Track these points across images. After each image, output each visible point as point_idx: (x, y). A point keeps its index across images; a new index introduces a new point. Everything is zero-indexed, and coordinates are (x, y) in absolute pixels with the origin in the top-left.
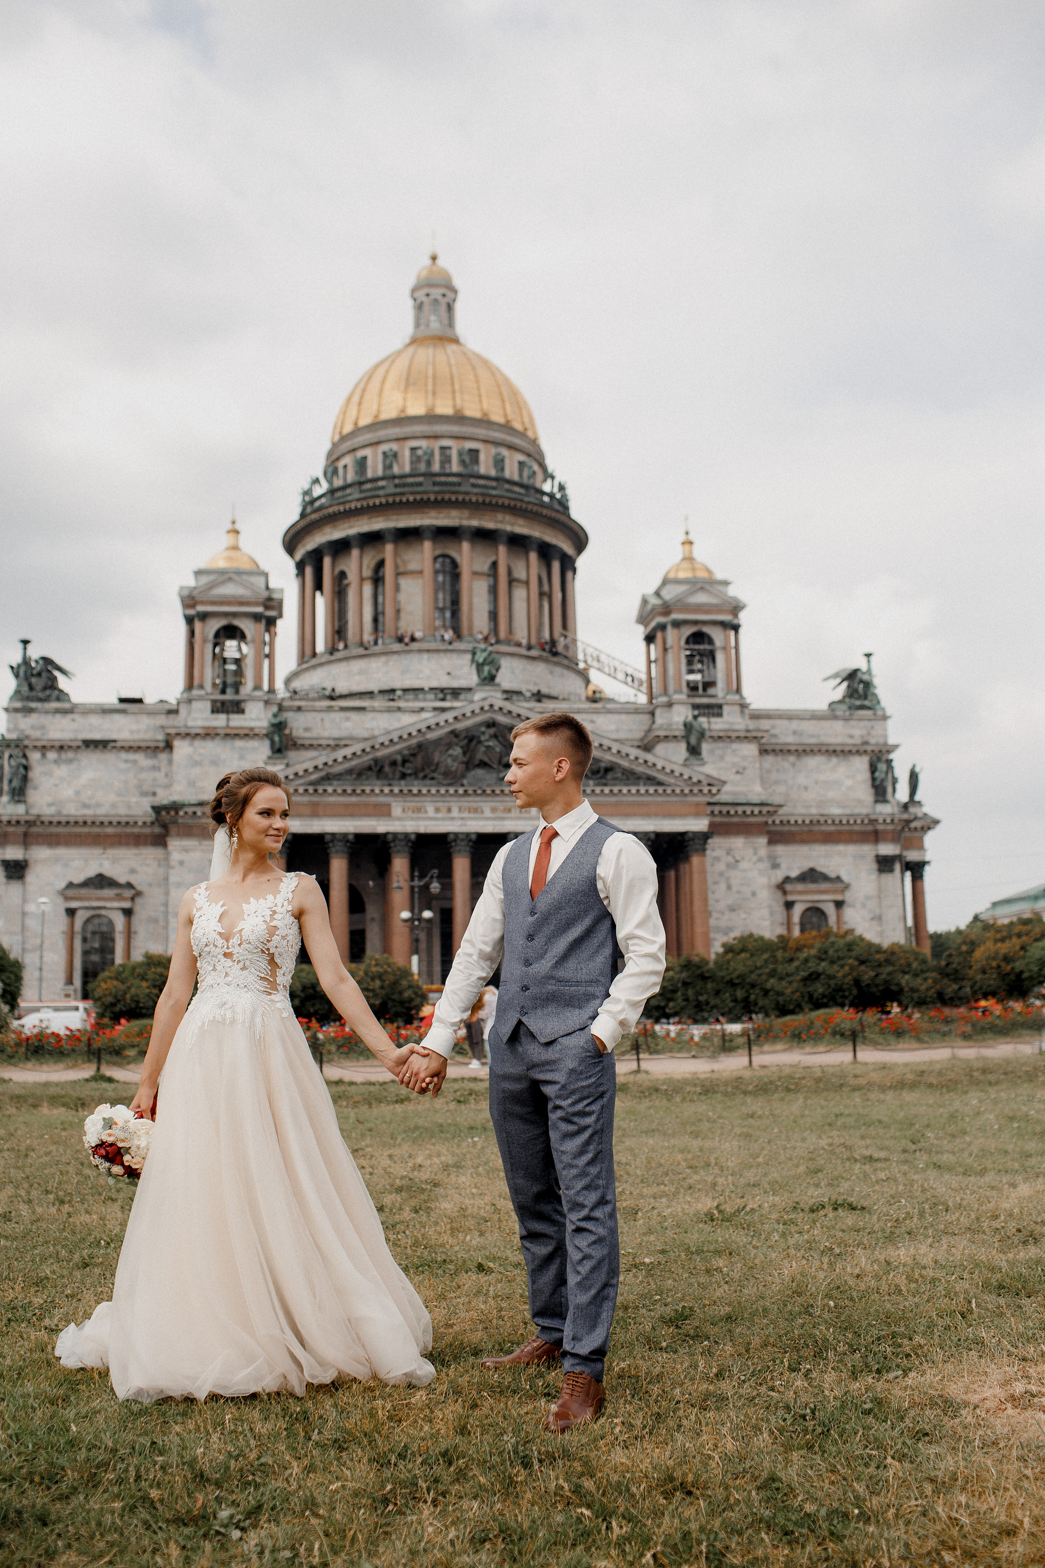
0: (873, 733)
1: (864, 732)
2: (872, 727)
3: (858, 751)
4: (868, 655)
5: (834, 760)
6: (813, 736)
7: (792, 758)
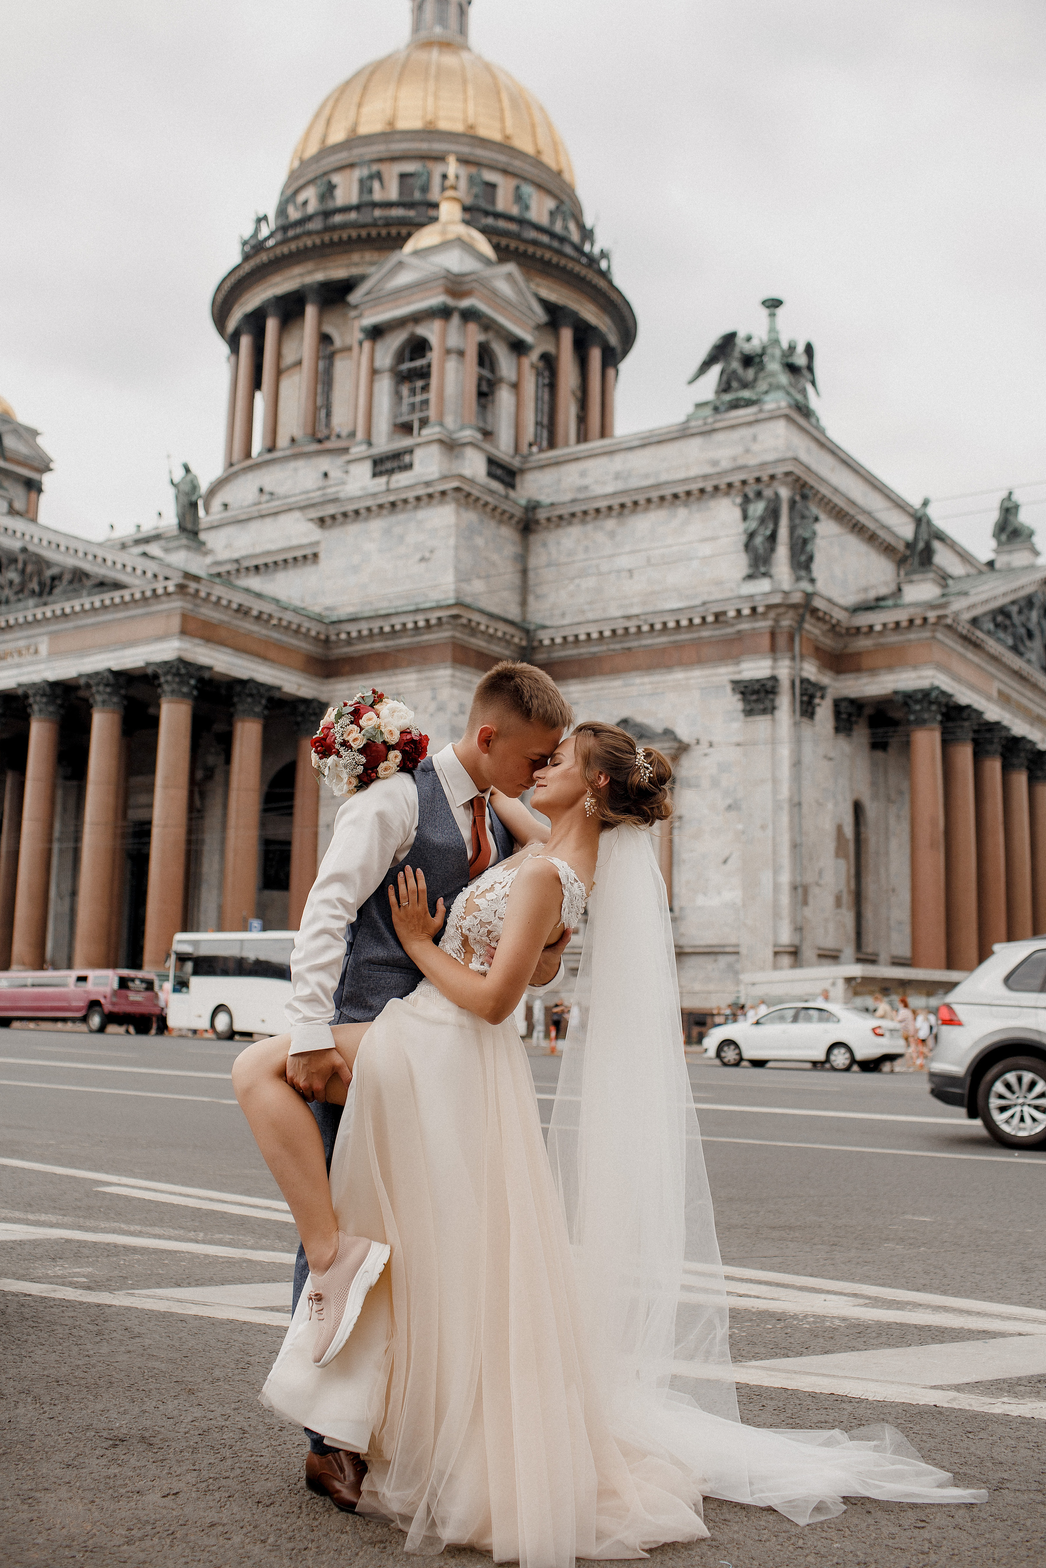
0: (755, 447)
1: (739, 450)
2: (755, 438)
3: (716, 488)
4: (773, 304)
5: (682, 512)
6: (647, 476)
7: (610, 524)
